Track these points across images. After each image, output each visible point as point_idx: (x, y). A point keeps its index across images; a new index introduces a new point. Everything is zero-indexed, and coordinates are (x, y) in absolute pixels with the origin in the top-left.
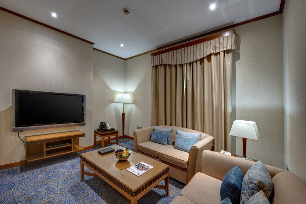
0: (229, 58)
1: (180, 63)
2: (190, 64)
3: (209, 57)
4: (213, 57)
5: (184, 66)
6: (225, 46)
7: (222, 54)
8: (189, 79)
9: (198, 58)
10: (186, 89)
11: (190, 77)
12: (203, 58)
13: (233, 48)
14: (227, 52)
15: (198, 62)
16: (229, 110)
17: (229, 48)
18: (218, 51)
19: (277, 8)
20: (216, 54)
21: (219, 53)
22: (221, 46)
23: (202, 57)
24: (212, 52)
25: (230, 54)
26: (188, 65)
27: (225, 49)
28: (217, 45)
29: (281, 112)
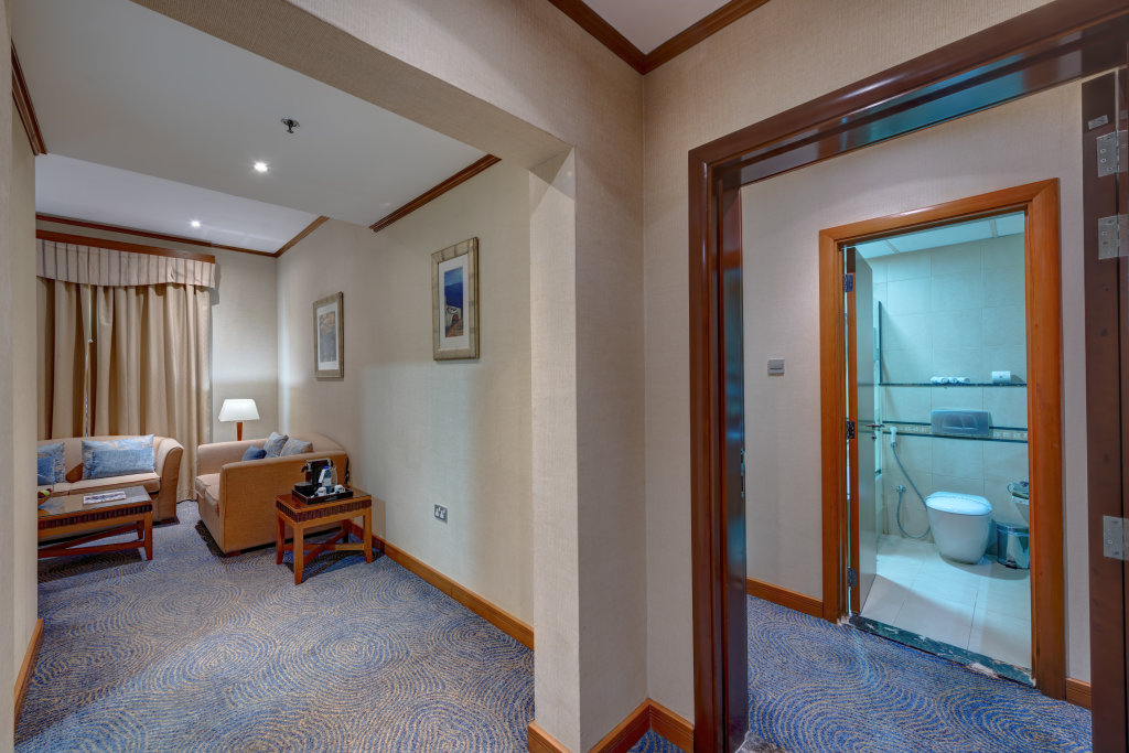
0: (203, 299)
1: (73, 279)
2: (106, 289)
3: (161, 289)
4: (170, 290)
5: (83, 290)
6: (198, 277)
7: (190, 290)
8: (105, 322)
9: (134, 282)
10: (94, 346)
11: (107, 318)
12: (146, 288)
13: (213, 286)
14: (202, 288)
15: (133, 291)
16: (205, 387)
17: (205, 284)
18: (181, 281)
19: (274, 249)
20: (176, 285)
21: (185, 286)
22: (190, 276)
23: (143, 282)
24: (170, 280)
25: (206, 293)
26: (101, 291)
27: (198, 284)
28: (181, 271)
29: (274, 387)
